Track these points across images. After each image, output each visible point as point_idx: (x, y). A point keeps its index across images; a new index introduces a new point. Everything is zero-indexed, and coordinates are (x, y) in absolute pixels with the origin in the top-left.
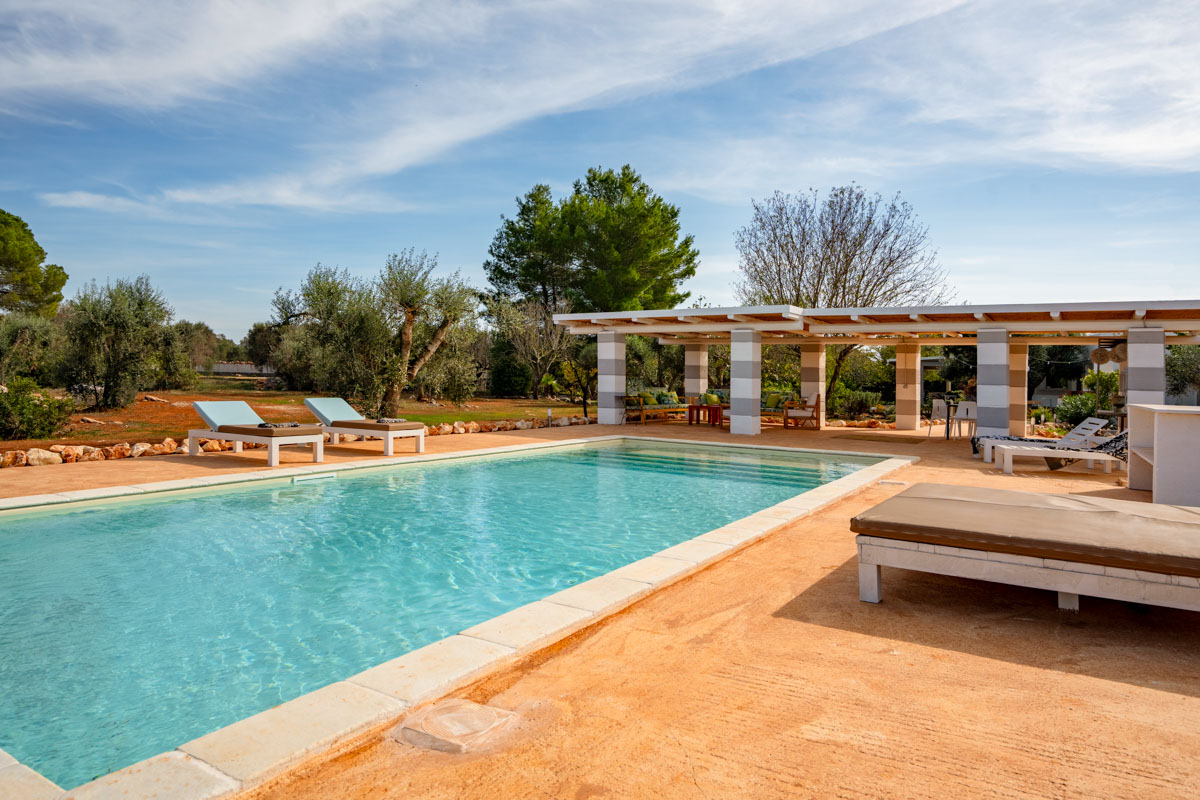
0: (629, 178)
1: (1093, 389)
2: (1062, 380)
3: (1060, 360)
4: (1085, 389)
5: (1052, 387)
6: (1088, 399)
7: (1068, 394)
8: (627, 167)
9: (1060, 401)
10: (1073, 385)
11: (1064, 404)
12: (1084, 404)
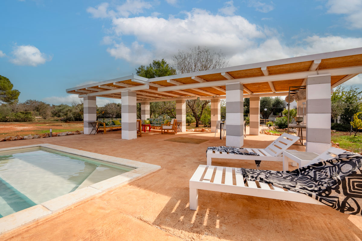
0: (164, 62)
1: (286, 115)
2: (277, 113)
3: (276, 107)
4: (283, 115)
5: (274, 115)
6: (284, 118)
7: (278, 117)
8: (163, 59)
9: (276, 119)
10: (280, 114)
11: (277, 120)
12: (283, 120)
